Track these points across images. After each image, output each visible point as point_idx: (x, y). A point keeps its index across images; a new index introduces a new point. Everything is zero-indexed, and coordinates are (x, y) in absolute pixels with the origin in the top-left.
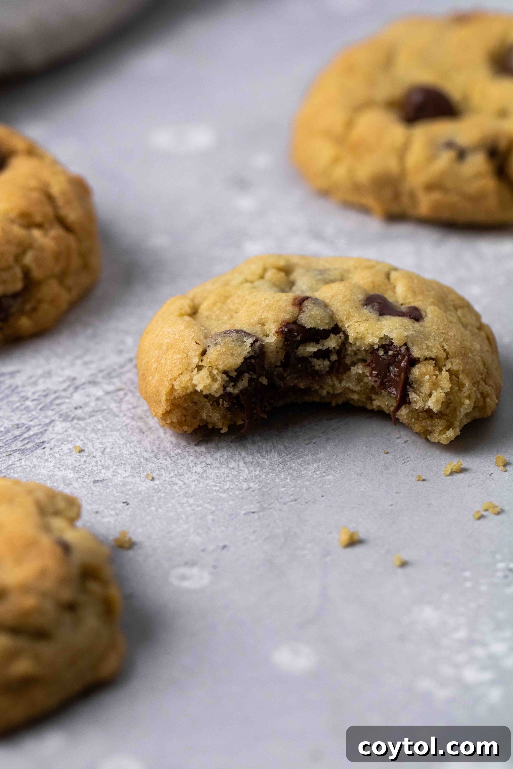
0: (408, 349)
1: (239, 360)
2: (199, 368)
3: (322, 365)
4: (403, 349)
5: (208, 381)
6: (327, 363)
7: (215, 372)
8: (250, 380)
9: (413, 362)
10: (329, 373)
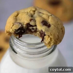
0: (45, 33)
1: (18, 28)
2: (11, 28)
3: (33, 30)
4: (44, 32)
5: (12, 31)
6: (34, 30)
7: (13, 29)
8: (20, 31)
9: (45, 35)
10: (34, 32)
